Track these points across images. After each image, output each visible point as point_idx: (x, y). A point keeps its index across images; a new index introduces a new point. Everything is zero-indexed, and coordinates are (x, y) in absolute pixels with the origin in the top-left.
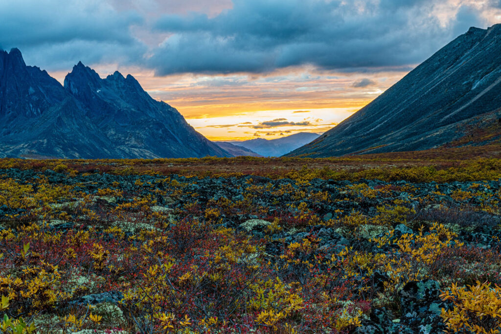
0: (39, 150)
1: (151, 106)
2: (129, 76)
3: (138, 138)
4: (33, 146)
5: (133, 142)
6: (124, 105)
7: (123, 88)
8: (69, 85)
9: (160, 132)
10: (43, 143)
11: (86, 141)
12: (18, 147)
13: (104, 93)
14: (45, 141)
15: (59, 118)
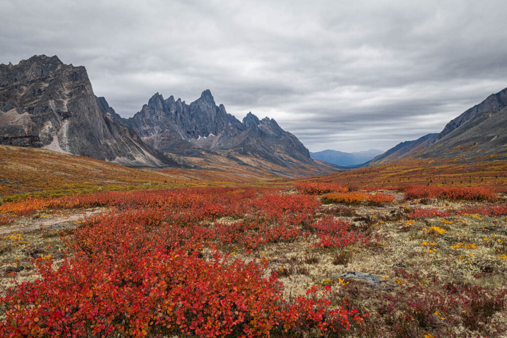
0: (240, 153)
1: (283, 133)
2: (272, 119)
3: (280, 149)
4: (236, 151)
5: (279, 151)
6: (271, 133)
7: (270, 125)
8: (245, 122)
9: (291, 146)
10: (241, 149)
11: (261, 149)
12: (229, 151)
13: (261, 127)
14: (242, 148)
15: (248, 138)
